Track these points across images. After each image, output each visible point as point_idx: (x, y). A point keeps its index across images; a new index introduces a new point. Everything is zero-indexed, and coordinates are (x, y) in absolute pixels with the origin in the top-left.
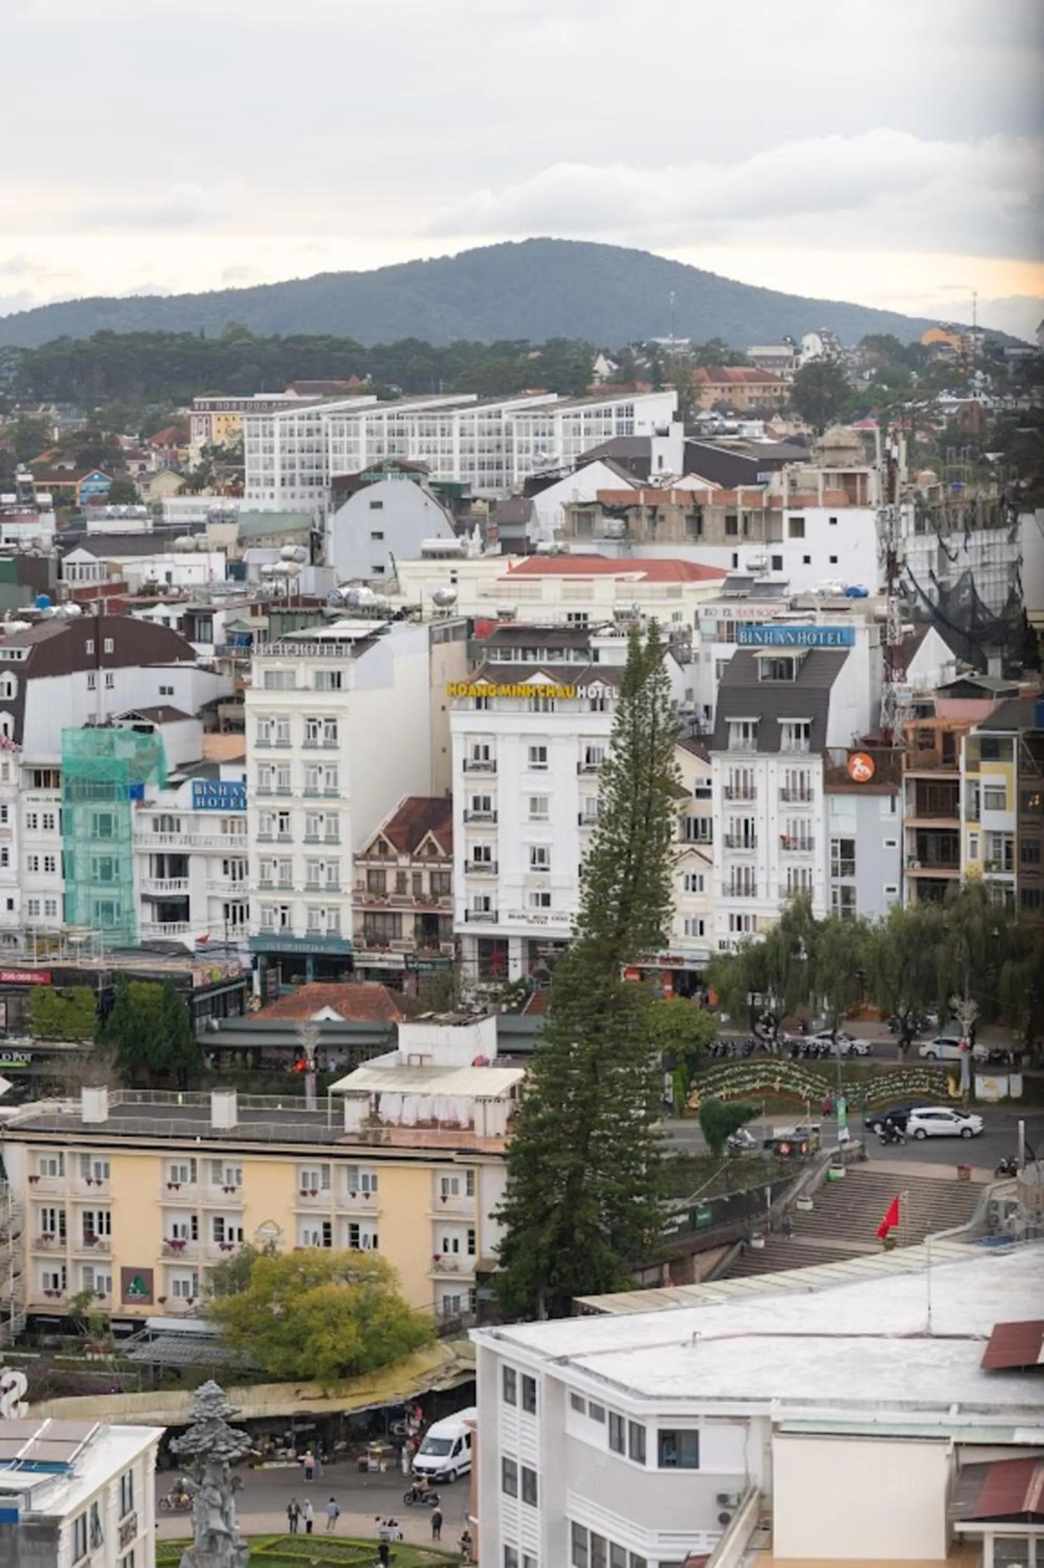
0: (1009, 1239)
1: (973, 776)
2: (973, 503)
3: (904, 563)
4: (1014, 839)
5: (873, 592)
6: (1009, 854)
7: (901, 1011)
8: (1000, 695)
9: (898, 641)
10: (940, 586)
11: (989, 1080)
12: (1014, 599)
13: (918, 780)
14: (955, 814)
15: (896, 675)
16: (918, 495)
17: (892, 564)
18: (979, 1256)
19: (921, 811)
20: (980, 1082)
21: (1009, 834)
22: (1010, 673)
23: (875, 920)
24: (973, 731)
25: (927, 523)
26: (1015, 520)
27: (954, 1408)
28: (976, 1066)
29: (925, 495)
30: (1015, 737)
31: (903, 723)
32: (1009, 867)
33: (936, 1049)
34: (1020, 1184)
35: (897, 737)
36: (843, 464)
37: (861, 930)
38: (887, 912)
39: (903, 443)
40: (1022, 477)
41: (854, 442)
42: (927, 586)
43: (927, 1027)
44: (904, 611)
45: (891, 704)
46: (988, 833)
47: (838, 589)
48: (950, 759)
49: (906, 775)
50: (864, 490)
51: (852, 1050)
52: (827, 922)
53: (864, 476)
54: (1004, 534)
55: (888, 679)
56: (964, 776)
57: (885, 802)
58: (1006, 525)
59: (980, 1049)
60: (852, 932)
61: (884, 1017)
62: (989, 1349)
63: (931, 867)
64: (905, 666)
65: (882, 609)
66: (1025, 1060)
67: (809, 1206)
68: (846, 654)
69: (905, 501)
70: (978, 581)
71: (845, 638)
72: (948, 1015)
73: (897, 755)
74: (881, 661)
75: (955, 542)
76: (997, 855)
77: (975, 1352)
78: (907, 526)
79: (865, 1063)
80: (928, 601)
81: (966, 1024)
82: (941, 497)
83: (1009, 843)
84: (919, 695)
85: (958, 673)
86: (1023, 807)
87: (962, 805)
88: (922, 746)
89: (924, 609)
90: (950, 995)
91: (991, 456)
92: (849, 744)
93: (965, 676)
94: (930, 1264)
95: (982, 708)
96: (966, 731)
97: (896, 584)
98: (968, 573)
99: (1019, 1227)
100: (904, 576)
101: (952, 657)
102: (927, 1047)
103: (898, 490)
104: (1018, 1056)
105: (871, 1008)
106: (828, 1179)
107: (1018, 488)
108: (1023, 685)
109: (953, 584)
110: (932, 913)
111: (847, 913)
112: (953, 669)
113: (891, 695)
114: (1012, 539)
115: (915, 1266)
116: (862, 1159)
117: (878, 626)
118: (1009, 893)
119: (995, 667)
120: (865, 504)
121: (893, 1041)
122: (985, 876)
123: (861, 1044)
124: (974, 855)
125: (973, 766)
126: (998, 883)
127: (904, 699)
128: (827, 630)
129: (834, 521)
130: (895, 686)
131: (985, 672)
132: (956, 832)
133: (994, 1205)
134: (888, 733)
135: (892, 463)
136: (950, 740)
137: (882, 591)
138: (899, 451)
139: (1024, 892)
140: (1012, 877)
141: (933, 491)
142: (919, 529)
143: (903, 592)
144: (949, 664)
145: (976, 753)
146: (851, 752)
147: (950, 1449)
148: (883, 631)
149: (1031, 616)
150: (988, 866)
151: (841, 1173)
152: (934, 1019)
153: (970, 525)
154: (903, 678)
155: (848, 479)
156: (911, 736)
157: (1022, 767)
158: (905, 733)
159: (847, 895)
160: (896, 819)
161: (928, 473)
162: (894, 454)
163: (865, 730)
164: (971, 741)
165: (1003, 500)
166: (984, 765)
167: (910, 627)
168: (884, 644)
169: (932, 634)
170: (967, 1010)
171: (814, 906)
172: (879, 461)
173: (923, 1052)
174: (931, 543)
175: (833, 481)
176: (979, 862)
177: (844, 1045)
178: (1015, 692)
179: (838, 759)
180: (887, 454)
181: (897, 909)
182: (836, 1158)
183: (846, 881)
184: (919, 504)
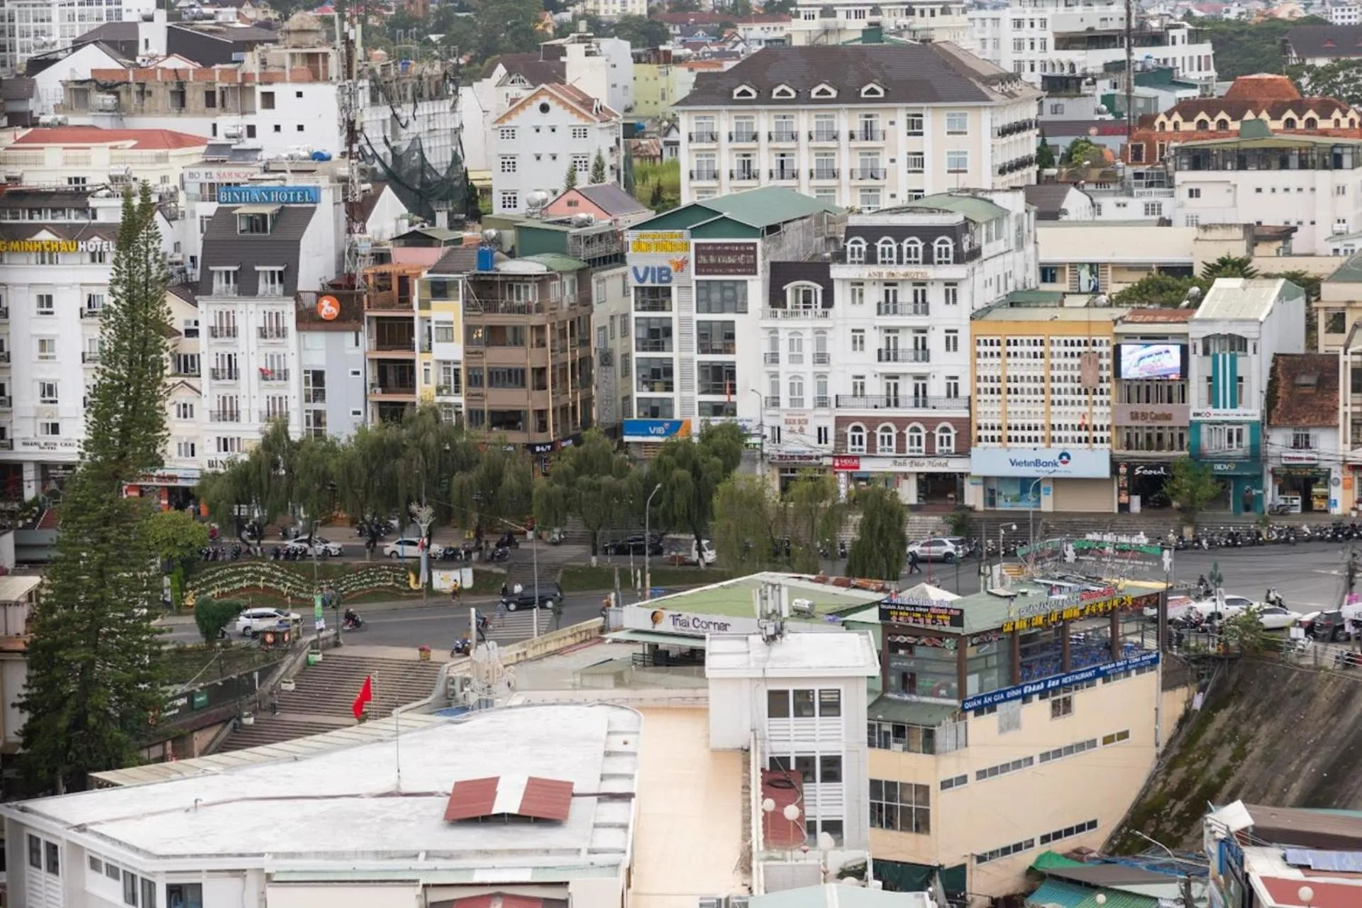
0: (465, 709)
1: (425, 313)
2: (420, 78)
3: (362, 130)
4: (462, 367)
5: (336, 156)
6: (457, 381)
7: (368, 517)
8: (447, 243)
9: (358, 198)
10: (393, 150)
11: (444, 574)
12: (456, 160)
13: (378, 318)
14: (410, 347)
15: (357, 227)
16: (372, 71)
17: (352, 131)
18: (441, 724)
19: (381, 345)
20: (436, 575)
21: (457, 363)
22: (455, 224)
23: (344, 440)
24: (425, 275)
25: (381, 96)
26: (456, 92)
27: (422, 855)
28: (433, 562)
29: (378, 71)
30: (461, 279)
31: (364, 269)
32: (457, 391)
33: (399, 549)
34: (473, 662)
35: (359, 281)
36: (305, 45)
37: (331, 448)
38: (354, 433)
39: (359, 27)
40: (461, 55)
41: (316, 26)
42: (382, 150)
43: (390, 530)
44: (363, 171)
45: (353, 252)
46: (438, 361)
47: (305, 154)
48: (404, 297)
49: (368, 314)
50: (325, 68)
51: (326, 551)
52: (302, 442)
53: (326, 55)
54: (447, 104)
55: (350, 231)
56: (417, 313)
57: (350, 337)
58: (448, 97)
59: (436, 548)
60: (324, 450)
61: (353, 522)
62: (451, 802)
63: (391, 392)
64: (364, 220)
65: (344, 170)
66: (475, 556)
67: (292, 687)
68: (314, 209)
69: (360, 77)
70: (425, 145)
71: (312, 196)
72: (409, 519)
73: (359, 296)
74: (343, 215)
75: (405, 111)
76: (448, 382)
77: (439, 806)
78: (364, 98)
79: (338, 562)
80: (383, 164)
81: (424, 527)
82: (393, 73)
83: (457, 371)
84: (376, 244)
85: (411, 225)
86: (468, 340)
87: (417, 339)
88: (380, 289)
89: (380, 170)
90: (409, 501)
91: (433, 37)
92: (318, 288)
93: (417, 228)
94: (398, 733)
95: (432, 255)
96: (418, 275)
97: (355, 148)
98: (416, 139)
99: (473, 699)
100: (362, 141)
101: (405, 211)
102: (390, 547)
103: (355, 68)
104: (468, 553)
105: (342, 515)
106: (307, 663)
107: (458, 66)
108: (466, 234)
109: (405, 148)
110: (392, 432)
111: (319, 434)
112: (406, 222)
113: (353, 245)
114: (453, 108)
115: (385, 735)
116: (337, 645)
117: (341, 185)
118: (458, 413)
119: (442, 219)
120: (327, 79)
121: (362, 542)
122: (438, 399)
123: (334, 546)
124: (427, 382)
125: (425, 305)
126: (448, 405)
127: (365, 248)
128: (296, 190)
129: (299, 94)
130: (356, 236)
131: (433, 224)
132: (412, 361)
133: (451, 681)
134: (351, 278)
135: (349, 43)
136: (404, 282)
137: (343, 154)
138: (355, 34)
139: (470, 412)
140: (460, 399)
141: (385, 68)
142: (374, 100)
143: (362, 153)
144: (402, 217)
145: (428, 294)
146: (320, 295)
147: (419, 890)
148: (345, 190)
149: (471, 176)
150: (439, 390)
151: (319, 658)
152: (395, 523)
153: (418, 96)
154: (363, 230)
155: (312, 58)
156: (371, 281)
157: (468, 306)
158: (366, 277)
159: (319, 418)
160: (359, 352)
161: (380, 52)
162: (351, 37)
163: (331, 276)
164: (422, 283)
165: (446, 74)
166: (435, 304)
167: (368, 186)
168: (345, 200)
169: (388, 194)
170: (425, 514)
171: (290, 428)
172: (338, 42)
173: (387, 551)
174: (385, 112)
175: (299, 61)
176: (432, 387)
177: (319, 548)
178: (460, 241)
179: (309, 300)
180: (345, 37)
181: (362, 430)
182: (314, 645)
183: (318, 406)
184: (374, 80)
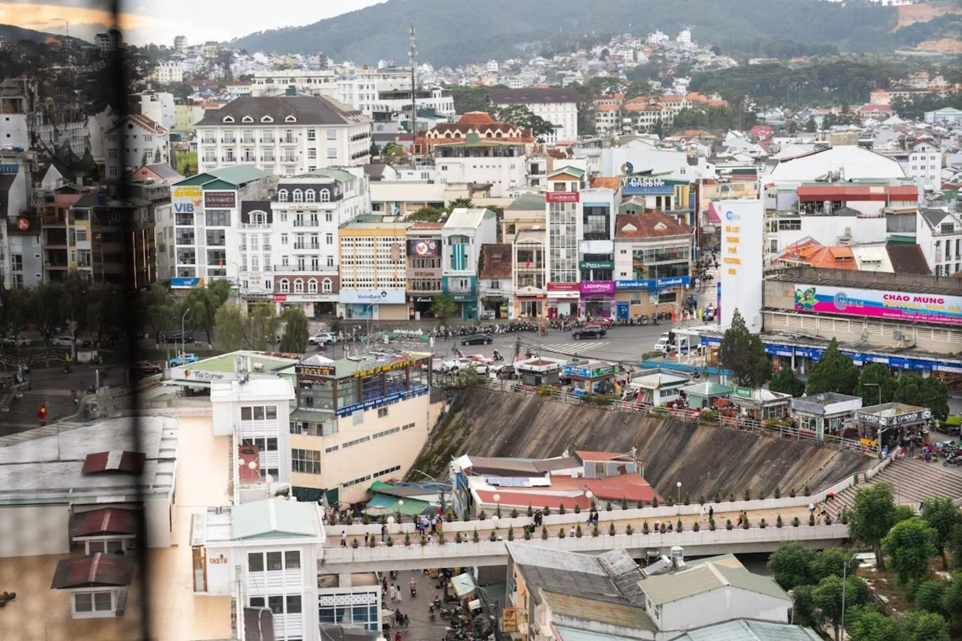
0: (94, 419)
1: (72, 226)
2: (68, 111)
3: (39, 137)
4: (91, 253)
5: (26, 149)
6: (88, 259)
7: (45, 326)
8: (82, 192)
9: (37, 170)
10: (55, 147)
11: (83, 353)
12: (87, 151)
13: (49, 229)
14: (65, 243)
15: (37, 184)
16: (44, 108)
17: (34, 137)
18: (80, 427)
19: (50, 242)
20: (80, 355)
21: (88, 250)
22: (86, 183)
23: (32, 288)
24: (71, 208)
25: (49, 120)
26: (86, 119)
27: (71, 491)
28: (78, 348)
29: (47, 108)
30: (89, 210)
31: (40, 205)
32: (89, 264)
33: (60, 342)
34: (98, 396)
35: (38, 211)
36: (10, 95)
37: (26, 293)
38: (37, 285)
39: (36, 86)
40: (89, 100)
41: (15, 85)
42: (50, 147)
43: (56, 333)
44: (39, 157)
45: (35, 196)
46: (79, 250)
47: (10, 148)
48: (62, 220)
49: (43, 227)
50: (21, 106)
51: (24, 343)
52: (11, 290)
53: (20, 100)
54: (82, 124)
55: (33, 186)
56: (68, 227)
57: (34, 239)
58: (83, 121)
59: (79, 341)
60: (23, 294)
61: (37, 329)
62: (86, 465)
63: (55, 265)
64: (41, 181)
65: (30, 156)
66: (98, 344)
67: (8, 410)
68: (15, 176)
69: (38, 110)
70: (71, 144)
71: (15, 169)
72: (65, 327)
73: (39, 218)
74: (30, 179)
75: (61, 128)
76: (84, 260)
77: (79, 467)
78: (39, 122)
79: (31, 349)
80: (50, 152)
81: (73, 330)
82: (55, 109)
83: (88, 255)
84: (47, 193)
85: (64, 183)
86: (94, 239)
87: (68, 239)
88: (49, 214)
89: (49, 156)
90: (66, 318)
91: (76, 92)
92: (17, 214)
93: (67, 185)
94: (58, 431)
95: (75, 198)
96: (68, 208)
97: (36, 146)
98: (67, 142)
99: (98, 414)
100: (39, 142)
101: (61, 176)
102: (56, 341)
103: (35, 106)
104: (95, 343)
105: (32, 325)
106: (15, 399)
107: (88, 106)
108: (92, 188)
109: (61, 145)
110: (57, 285)
111: (20, 286)
112: (62, 182)
113: (35, 193)
114: (85, 125)
115: (53, 433)
116: (30, 389)
117: (28, 164)
118: (89, 275)
119: (80, 180)
120: (21, 112)
121: (42, 339)
122: (79, 269)
123: (28, 341)
124: (73, 260)
125: (71, 223)
126: (84, 271)
127: (41, 195)
128: (6, 166)
129: (8, 119)
130: (37, 189)
131: (75, 182)
132: (66, 250)
133: (87, 405)
134: (34, 209)
135: (32, 94)
136: (61, 211)
137: (30, 149)
138: (34, 89)
139: (95, 275)
140: (90, 269)
141: (50, 106)
142: (45, 123)
143: (38, 149)
144: (60, 179)
145: (73, 217)
146: (19, 218)
147: (69, 507)
148: (31, 167)
149: (95, 159)
150: (80, 264)
151: (21, 395)
152: (59, 329)
153: (67, 121)
154: (40, 185)
155: (13, 101)
156: (44, 210)
157: (93, 223)
158: (42, 209)
159: (19, 278)
160: (39, 246)
161: (49, 99)
162: (33, 91)
163: (25, 208)
164: (71, 212)
165: (81, 110)
166: (76, 222)
167: (42, 164)
168: (31, 171)
169: (52, 167)
170: (73, 325)
171: (5, 283)
172: (26, 94)
173: (54, 343)
174: (51, 128)
175: (7, 102)
176: (76, 262)
177: (21, 342)
178: (88, 191)
179: (13, 221)
180: (30, 91)
181: (41, 283)
182: (19, 389)
183: (19, 272)
184: (45, 112)
